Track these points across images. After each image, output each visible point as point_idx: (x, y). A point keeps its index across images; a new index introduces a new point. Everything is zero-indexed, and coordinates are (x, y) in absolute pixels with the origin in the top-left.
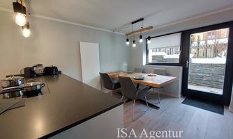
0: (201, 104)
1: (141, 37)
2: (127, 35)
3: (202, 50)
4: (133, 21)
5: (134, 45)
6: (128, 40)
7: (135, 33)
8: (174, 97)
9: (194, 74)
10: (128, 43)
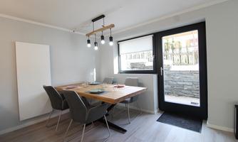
0: (179, 120)
1: (102, 38)
2: (88, 35)
3: (184, 57)
4: (93, 18)
5: (96, 48)
6: (89, 42)
7: (97, 33)
8: (149, 114)
9: (175, 83)
10: (89, 45)
